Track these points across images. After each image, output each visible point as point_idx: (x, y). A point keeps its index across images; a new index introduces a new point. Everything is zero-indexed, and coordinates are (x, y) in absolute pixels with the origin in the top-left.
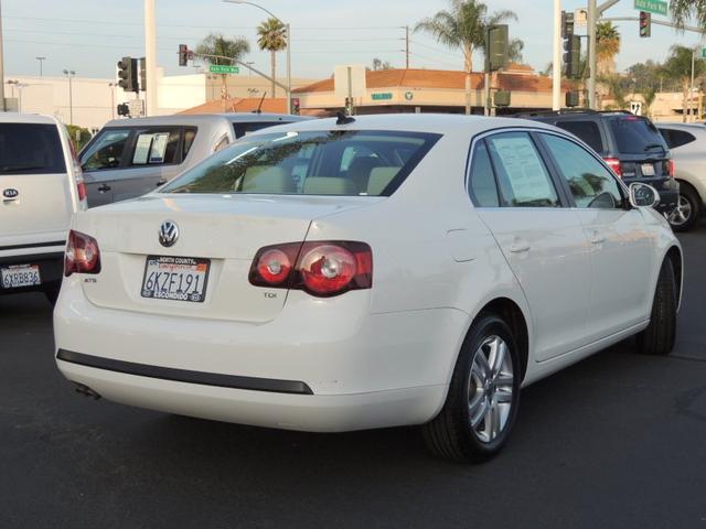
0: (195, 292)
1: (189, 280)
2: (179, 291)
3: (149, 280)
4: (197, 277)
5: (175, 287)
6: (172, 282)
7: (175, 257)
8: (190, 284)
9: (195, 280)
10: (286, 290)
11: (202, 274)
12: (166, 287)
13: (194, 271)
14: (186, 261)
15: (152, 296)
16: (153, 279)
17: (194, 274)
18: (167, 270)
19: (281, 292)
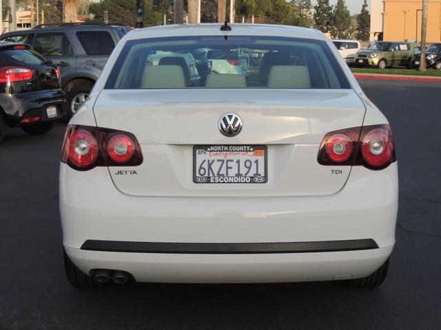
0: (257, 174)
1: (248, 164)
2: (239, 175)
3: (201, 168)
4: (257, 162)
5: (232, 172)
6: (228, 168)
7: (228, 146)
8: (250, 168)
9: (254, 165)
10: (350, 167)
11: (261, 159)
12: (223, 171)
13: (251, 156)
14: (242, 148)
15: (208, 182)
16: (205, 166)
17: (253, 159)
18: (222, 157)
19: (346, 169)
